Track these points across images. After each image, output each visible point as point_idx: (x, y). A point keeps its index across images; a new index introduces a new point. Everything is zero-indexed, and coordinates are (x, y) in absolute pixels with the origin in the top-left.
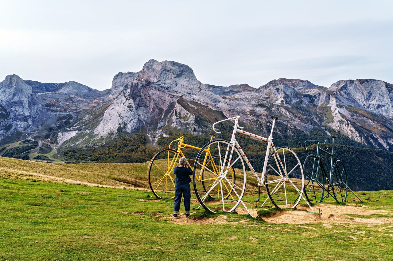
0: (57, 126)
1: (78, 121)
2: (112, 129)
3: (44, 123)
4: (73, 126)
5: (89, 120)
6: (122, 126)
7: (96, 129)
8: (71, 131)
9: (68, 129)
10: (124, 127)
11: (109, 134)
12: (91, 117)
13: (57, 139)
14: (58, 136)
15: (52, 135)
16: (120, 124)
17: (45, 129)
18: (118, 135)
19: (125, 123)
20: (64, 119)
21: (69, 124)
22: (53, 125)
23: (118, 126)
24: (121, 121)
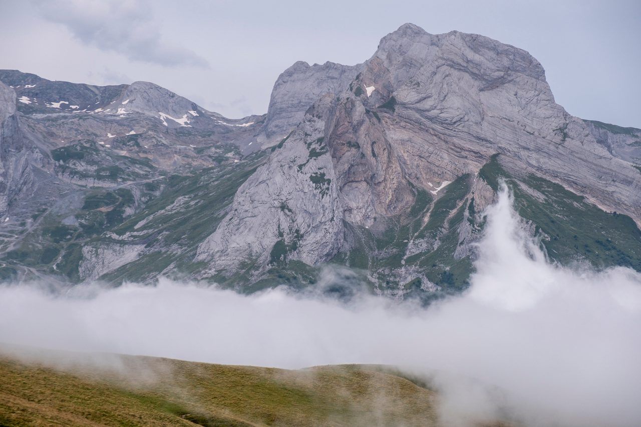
0: (81, 225)
1: (148, 215)
2: (256, 248)
3: (44, 210)
4: (130, 228)
5: (184, 214)
6: (287, 239)
7: (203, 246)
8: (123, 243)
9: (115, 236)
10: (294, 247)
11: (243, 265)
12: (192, 203)
13: (78, 266)
14: (81, 257)
15: (63, 252)
16: (281, 234)
17: (45, 232)
18: (270, 272)
19: (297, 231)
20: (107, 204)
21: (122, 220)
22: (70, 222)
23: (276, 240)
24: (285, 226)
